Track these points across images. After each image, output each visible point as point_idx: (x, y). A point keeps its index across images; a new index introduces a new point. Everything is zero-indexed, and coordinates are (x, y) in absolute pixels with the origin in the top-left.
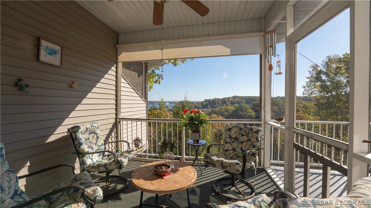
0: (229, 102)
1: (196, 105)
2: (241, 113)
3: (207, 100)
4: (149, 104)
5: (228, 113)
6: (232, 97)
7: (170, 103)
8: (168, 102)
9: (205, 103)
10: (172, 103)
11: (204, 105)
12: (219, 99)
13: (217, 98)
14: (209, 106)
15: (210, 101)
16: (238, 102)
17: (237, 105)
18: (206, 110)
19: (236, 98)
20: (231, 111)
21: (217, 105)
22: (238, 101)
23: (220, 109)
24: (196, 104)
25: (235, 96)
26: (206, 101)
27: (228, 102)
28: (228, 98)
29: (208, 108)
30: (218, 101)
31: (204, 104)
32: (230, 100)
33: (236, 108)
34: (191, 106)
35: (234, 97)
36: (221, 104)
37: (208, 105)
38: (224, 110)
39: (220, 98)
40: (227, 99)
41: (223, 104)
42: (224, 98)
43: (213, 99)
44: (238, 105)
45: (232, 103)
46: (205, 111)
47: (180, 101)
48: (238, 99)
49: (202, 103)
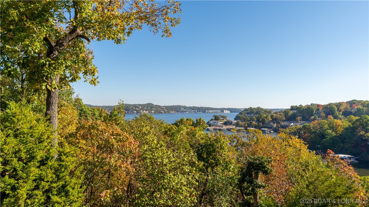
0: (340, 111)
1: (275, 115)
2: (362, 133)
3: (296, 106)
4: (197, 111)
5: (336, 132)
6: (347, 103)
7: (232, 110)
8: (228, 109)
9: (291, 112)
10: (235, 112)
11: (289, 116)
12: (318, 106)
13: (316, 104)
14: (299, 118)
15: (301, 108)
16: (358, 113)
17: (354, 118)
18: (292, 124)
19: (355, 103)
20: (340, 130)
21: (315, 117)
22: (359, 110)
23: (319, 124)
24: (276, 113)
25: (354, 100)
26: (293, 108)
27: (337, 112)
28: (339, 105)
29: (297, 122)
30: (318, 110)
31: (290, 114)
32: (342, 108)
33: (353, 124)
34: (266, 118)
35: (352, 103)
36: (323, 114)
37: (298, 116)
38: (326, 126)
39: (323, 104)
40: (337, 106)
41: (327, 114)
42: (330, 104)
43: (307, 106)
44: (357, 118)
45: (346, 114)
46: (292, 126)
47: (247, 108)
48: (361, 107)
49: (286, 112)
